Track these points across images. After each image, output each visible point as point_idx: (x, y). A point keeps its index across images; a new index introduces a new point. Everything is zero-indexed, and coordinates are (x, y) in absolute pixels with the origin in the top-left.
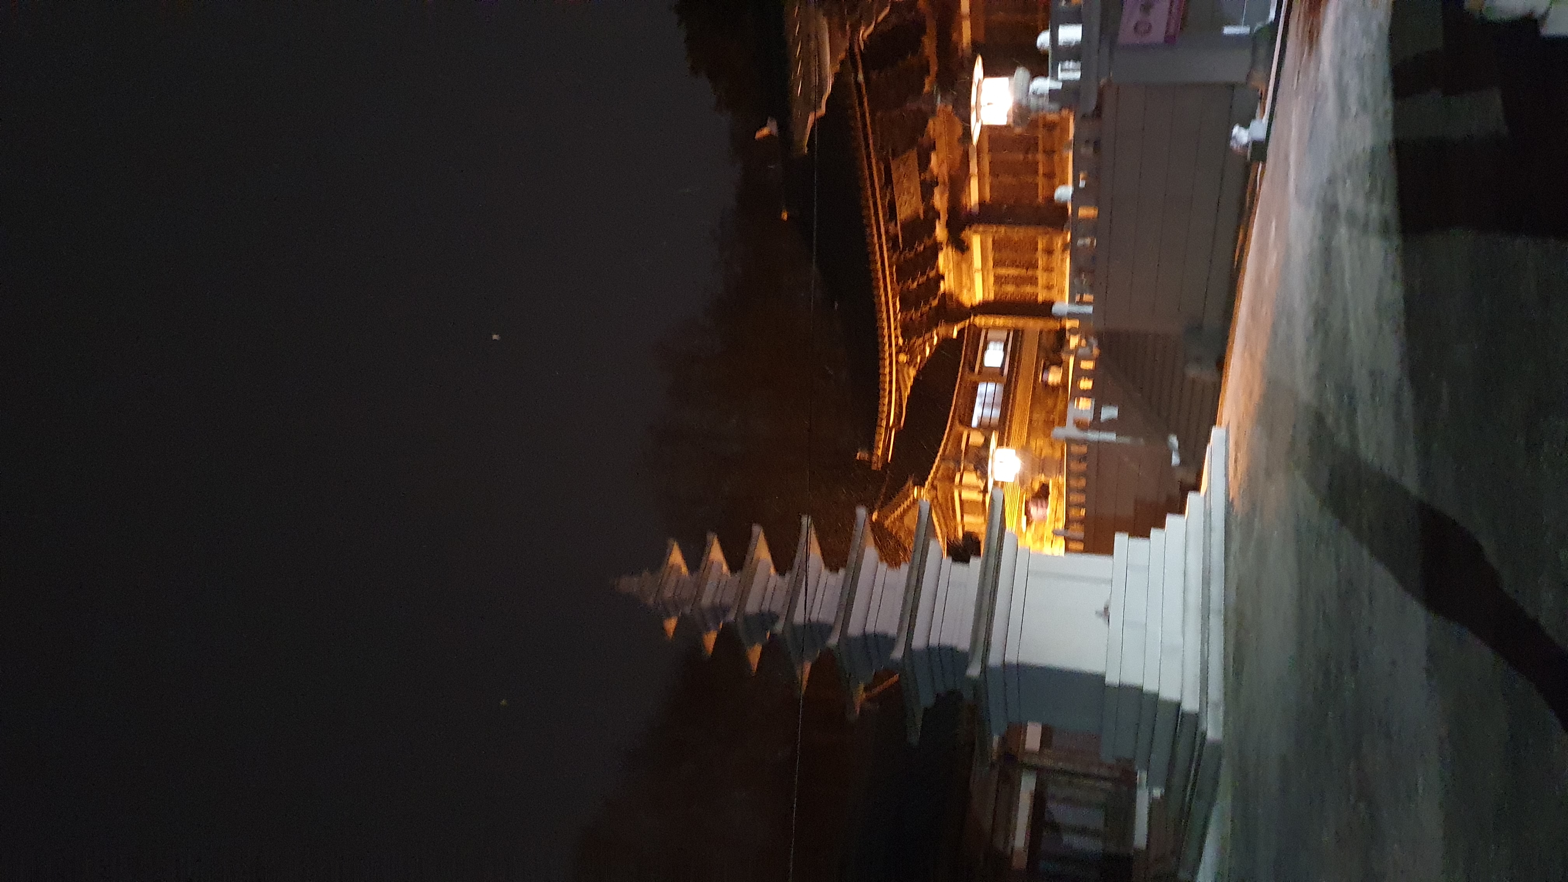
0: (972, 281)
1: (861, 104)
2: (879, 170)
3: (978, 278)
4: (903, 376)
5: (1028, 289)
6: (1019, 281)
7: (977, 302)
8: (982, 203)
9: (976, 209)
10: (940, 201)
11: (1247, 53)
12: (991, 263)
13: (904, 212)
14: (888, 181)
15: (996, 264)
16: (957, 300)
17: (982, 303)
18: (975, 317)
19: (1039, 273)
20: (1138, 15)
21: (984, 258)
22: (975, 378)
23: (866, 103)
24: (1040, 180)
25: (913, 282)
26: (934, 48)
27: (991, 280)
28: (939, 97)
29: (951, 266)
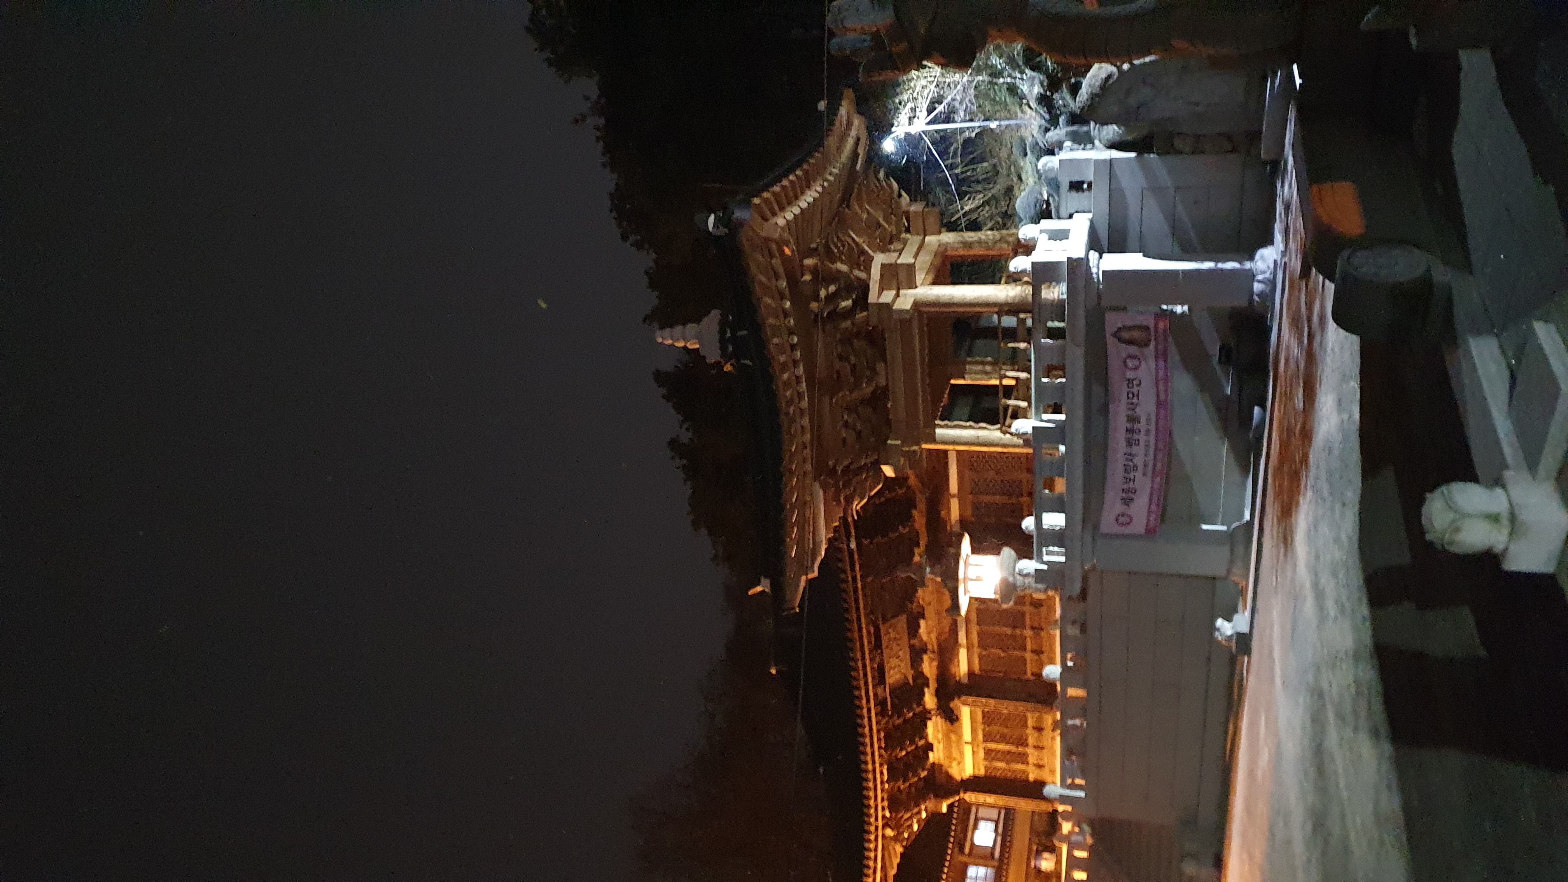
0: (962, 753)
1: (853, 569)
2: (868, 632)
3: (968, 750)
4: (889, 852)
5: (1020, 767)
6: (1008, 757)
7: (968, 776)
8: (971, 674)
9: (965, 680)
10: (929, 667)
11: (1225, 551)
12: (980, 737)
13: (893, 677)
14: (878, 645)
15: (987, 738)
16: (947, 773)
17: (972, 778)
18: (965, 793)
19: (1029, 750)
20: (1119, 508)
21: (974, 731)
22: (964, 859)
23: (857, 568)
24: (1028, 656)
25: (901, 750)
26: (923, 521)
27: (981, 754)
28: (928, 570)
29: (940, 736)
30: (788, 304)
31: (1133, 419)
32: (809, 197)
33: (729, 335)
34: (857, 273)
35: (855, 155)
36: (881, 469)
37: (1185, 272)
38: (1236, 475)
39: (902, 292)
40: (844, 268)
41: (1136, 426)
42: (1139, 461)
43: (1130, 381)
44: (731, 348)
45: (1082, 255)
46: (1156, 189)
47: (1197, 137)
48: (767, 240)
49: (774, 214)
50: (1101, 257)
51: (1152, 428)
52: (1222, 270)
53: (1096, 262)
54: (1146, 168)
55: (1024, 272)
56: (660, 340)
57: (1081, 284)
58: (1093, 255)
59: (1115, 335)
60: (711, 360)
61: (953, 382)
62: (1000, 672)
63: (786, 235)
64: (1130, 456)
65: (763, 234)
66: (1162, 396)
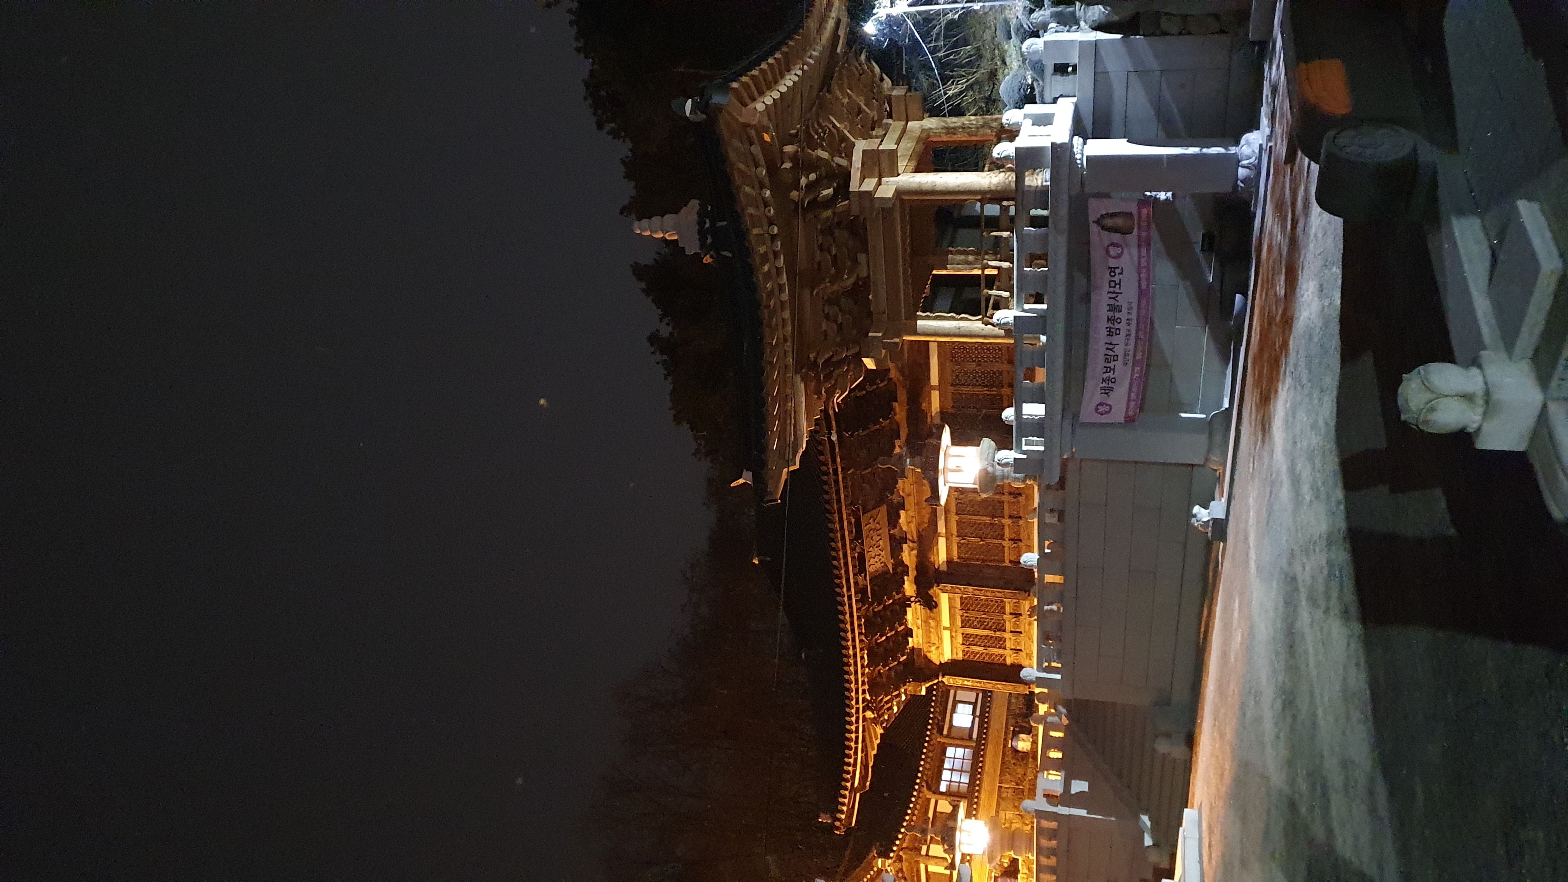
0: (940, 639)
1: (834, 461)
2: (849, 523)
3: (946, 635)
4: (870, 734)
5: (996, 651)
6: (987, 641)
7: (946, 660)
8: (949, 562)
9: (944, 568)
10: (908, 556)
11: (1203, 438)
12: (959, 623)
13: (873, 566)
14: (858, 535)
15: (965, 623)
16: (926, 656)
17: (949, 661)
18: (943, 676)
19: (1007, 635)
20: (1098, 397)
21: (952, 616)
22: (942, 740)
23: (838, 460)
24: (1006, 543)
25: (881, 636)
26: (904, 414)
27: (960, 639)
28: (908, 460)
29: (919, 622)
30: (768, 192)
31: (1114, 308)
32: (789, 81)
33: (707, 225)
34: (837, 160)
35: (835, 37)
36: (862, 361)
37: (1169, 157)
38: (1216, 363)
39: (884, 180)
40: (824, 155)
41: (1117, 315)
42: (1119, 350)
43: (1112, 270)
44: (709, 241)
45: (1065, 139)
46: (1141, 72)
47: (1185, 17)
48: (747, 125)
49: (754, 100)
50: (1085, 143)
51: (1134, 316)
52: (1205, 155)
53: (1080, 147)
54: (1131, 51)
55: (1007, 158)
56: (638, 232)
57: (1064, 171)
58: (1077, 141)
59: (1097, 222)
60: (690, 251)
61: (934, 272)
62: (978, 560)
63: (765, 121)
64: (1111, 346)
65: (741, 120)
66: (1144, 286)
